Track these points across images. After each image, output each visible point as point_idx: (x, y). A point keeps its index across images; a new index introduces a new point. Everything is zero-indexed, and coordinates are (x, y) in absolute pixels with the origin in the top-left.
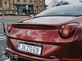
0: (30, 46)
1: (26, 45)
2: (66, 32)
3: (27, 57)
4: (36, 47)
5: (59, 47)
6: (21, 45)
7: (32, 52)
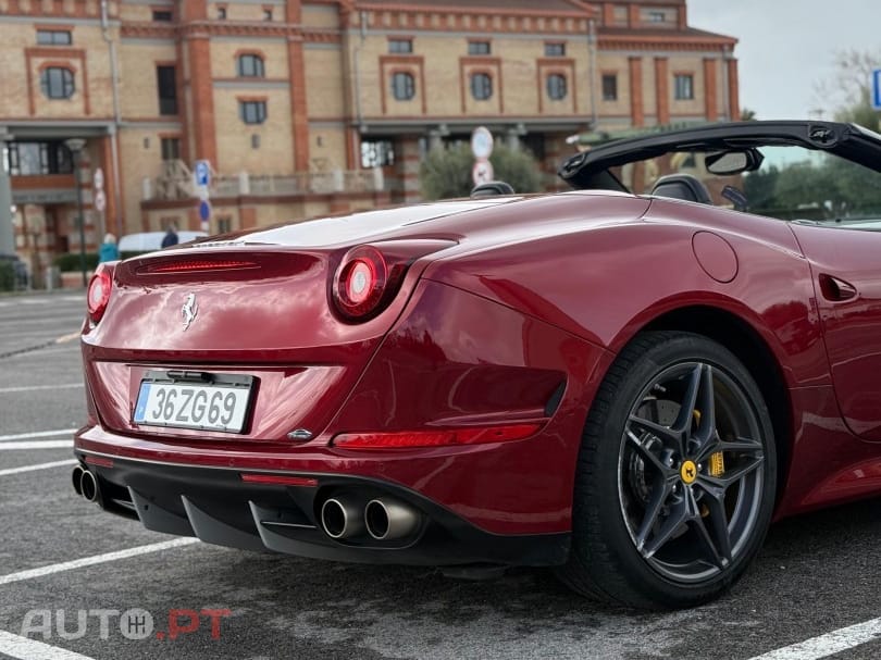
0: (197, 389)
1: (179, 388)
2: (361, 284)
3: (167, 456)
4: (225, 391)
5: (339, 370)
6: (155, 388)
7: (205, 422)
